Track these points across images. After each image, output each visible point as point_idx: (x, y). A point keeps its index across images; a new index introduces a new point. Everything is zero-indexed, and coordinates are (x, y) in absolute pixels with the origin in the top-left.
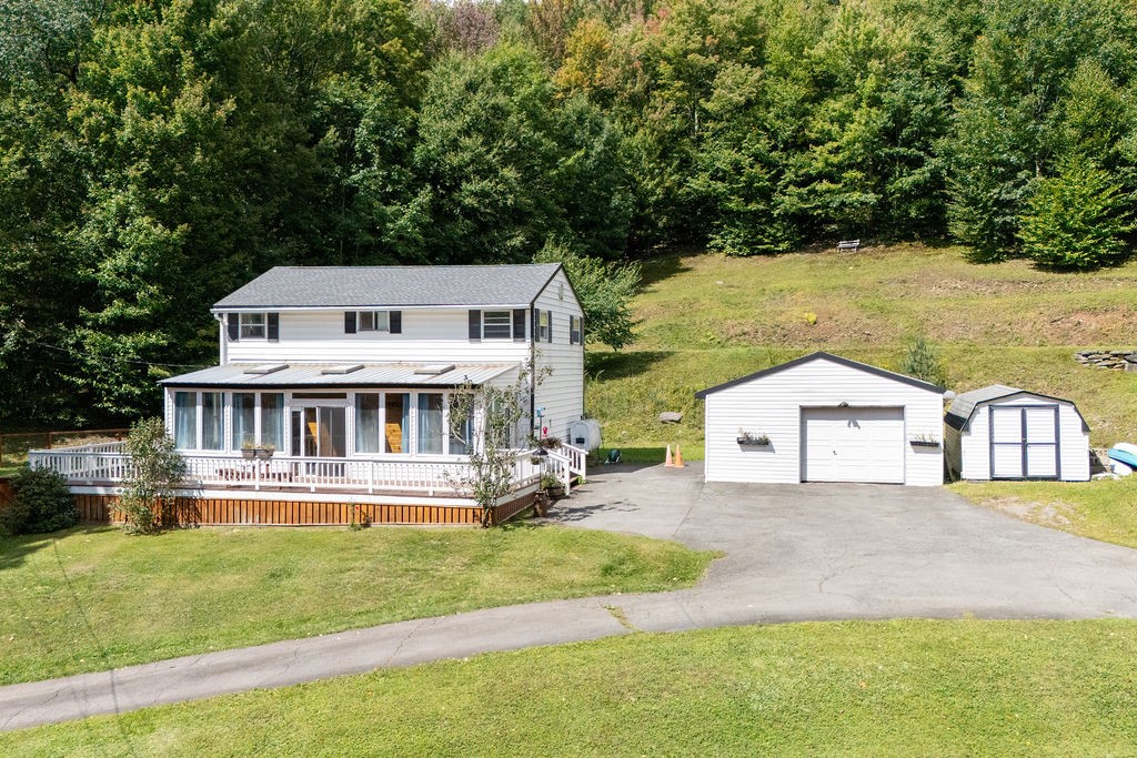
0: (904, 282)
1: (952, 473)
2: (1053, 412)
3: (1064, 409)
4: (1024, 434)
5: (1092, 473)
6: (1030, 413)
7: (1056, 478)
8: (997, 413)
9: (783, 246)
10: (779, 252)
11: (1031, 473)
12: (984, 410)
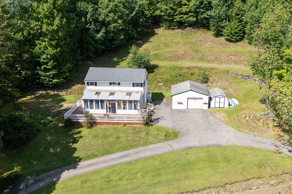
0: (201, 41)
1: (209, 107)
2: (224, 98)
3: (225, 98)
4: (220, 101)
5: (229, 106)
6: (221, 98)
7: (224, 107)
8: (216, 98)
9: (175, 28)
10: (175, 29)
11: (220, 107)
12: (214, 98)
